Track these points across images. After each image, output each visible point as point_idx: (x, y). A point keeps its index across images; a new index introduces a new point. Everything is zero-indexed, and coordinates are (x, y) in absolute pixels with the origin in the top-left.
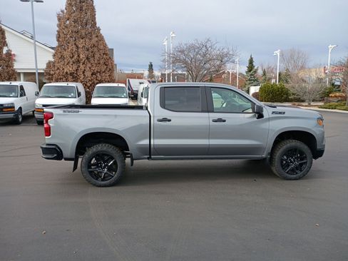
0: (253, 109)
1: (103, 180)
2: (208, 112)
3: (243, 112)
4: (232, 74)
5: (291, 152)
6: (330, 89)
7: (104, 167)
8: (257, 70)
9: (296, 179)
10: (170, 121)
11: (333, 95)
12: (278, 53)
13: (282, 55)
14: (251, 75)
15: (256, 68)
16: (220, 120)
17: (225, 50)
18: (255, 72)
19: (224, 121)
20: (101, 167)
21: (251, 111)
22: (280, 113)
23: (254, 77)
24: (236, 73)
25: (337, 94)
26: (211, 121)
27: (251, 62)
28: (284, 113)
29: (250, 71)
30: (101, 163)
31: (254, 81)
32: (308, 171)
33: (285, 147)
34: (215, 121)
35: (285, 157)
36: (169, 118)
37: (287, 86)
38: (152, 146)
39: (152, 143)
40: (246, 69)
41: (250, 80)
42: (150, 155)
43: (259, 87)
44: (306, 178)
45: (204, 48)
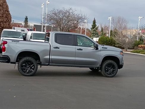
0: (94, 45)
1: (27, 73)
2: (75, 46)
3: (90, 47)
4: (82, 29)
5: (109, 65)
6: (139, 42)
7: (29, 67)
8: (98, 27)
9: (110, 77)
10: (59, 48)
11: (140, 46)
12: (110, 18)
13: (113, 20)
14: (94, 30)
15: (97, 26)
16: (80, 49)
17: (80, 15)
18: (97, 29)
19: (82, 50)
20: (27, 67)
21: (93, 46)
22: (105, 48)
23: (96, 32)
24: (85, 29)
25: (143, 46)
26: (76, 49)
27: (94, 22)
28: (107, 48)
29: (93, 28)
30: (27, 65)
31: (96, 34)
32: (116, 74)
33: (107, 63)
34: (78, 50)
35: (107, 67)
36: (58, 47)
37: (114, 39)
38: (50, 59)
39: (50, 58)
40: (91, 27)
41: (93, 34)
42: (49, 63)
43: (98, 38)
44: (115, 77)
45: (68, 13)
